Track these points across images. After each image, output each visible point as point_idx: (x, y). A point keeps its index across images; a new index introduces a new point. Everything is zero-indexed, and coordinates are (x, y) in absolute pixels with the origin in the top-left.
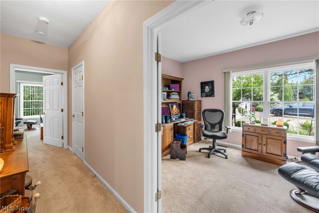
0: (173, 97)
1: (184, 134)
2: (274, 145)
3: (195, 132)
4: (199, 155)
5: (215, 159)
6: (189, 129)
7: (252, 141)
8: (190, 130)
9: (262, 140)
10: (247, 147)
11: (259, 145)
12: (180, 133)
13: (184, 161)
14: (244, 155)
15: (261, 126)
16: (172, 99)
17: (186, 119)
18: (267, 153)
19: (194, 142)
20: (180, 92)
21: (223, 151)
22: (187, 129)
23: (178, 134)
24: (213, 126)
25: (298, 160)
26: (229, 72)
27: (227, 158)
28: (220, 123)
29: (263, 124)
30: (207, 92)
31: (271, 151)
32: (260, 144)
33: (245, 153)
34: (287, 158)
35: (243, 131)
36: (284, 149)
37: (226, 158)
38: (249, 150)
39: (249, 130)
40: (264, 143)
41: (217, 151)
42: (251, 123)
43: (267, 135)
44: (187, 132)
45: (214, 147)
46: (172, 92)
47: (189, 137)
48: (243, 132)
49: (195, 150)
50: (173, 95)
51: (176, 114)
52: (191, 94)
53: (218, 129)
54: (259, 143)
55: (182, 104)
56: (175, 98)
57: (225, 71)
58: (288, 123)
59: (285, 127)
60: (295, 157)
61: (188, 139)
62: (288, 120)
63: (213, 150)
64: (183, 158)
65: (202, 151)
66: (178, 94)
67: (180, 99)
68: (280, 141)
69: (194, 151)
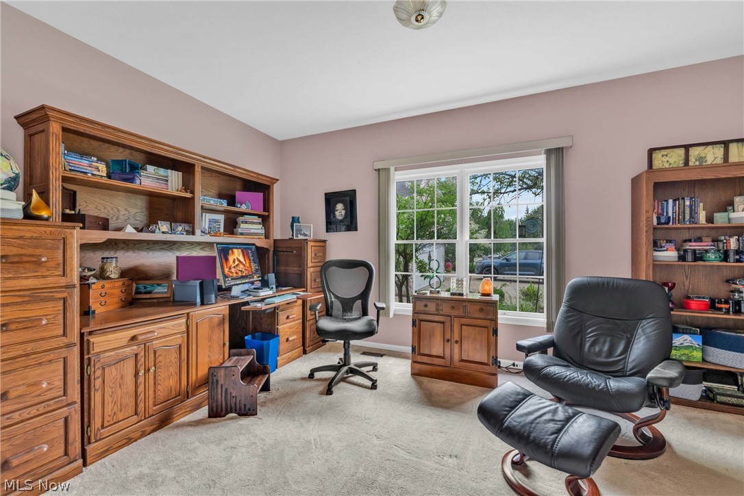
0: (243, 227)
1: (271, 334)
2: (475, 339)
3: (308, 324)
4: (304, 390)
5: (345, 394)
6: (288, 318)
7: (432, 335)
8: (288, 320)
9: (452, 330)
10: (422, 352)
11: (446, 342)
12: (261, 332)
13: (251, 418)
14: (416, 371)
15: (450, 296)
16: (242, 234)
17: (277, 291)
18: (462, 361)
19: (305, 352)
20: (268, 216)
21: (371, 368)
22: (282, 316)
23: (256, 334)
24: (347, 305)
25: (518, 368)
26: (387, 170)
27: (376, 386)
28: (364, 296)
29: (455, 291)
30: (340, 218)
31: (470, 354)
32: (448, 340)
33: (418, 366)
34: (499, 367)
35: (415, 312)
36: (492, 347)
37: (374, 387)
38: (425, 359)
39: (426, 309)
40: (456, 337)
41: (353, 372)
42: (431, 292)
43: (462, 317)
44: (279, 327)
45: (346, 361)
46: (243, 214)
47: (287, 340)
48: (413, 316)
49: (299, 376)
50: (246, 223)
51: (242, 277)
52: (299, 222)
53: (358, 313)
54: (446, 339)
55: (272, 249)
56: (252, 231)
57: (379, 165)
58: (504, 289)
59: (496, 297)
60: (512, 362)
61: (283, 346)
62: (503, 285)
63: (345, 368)
64: (249, 409)
65: (317, 375)
66: (260, 220)
67: (267, 236)
68: (486, 329)
69: (295, 380)
